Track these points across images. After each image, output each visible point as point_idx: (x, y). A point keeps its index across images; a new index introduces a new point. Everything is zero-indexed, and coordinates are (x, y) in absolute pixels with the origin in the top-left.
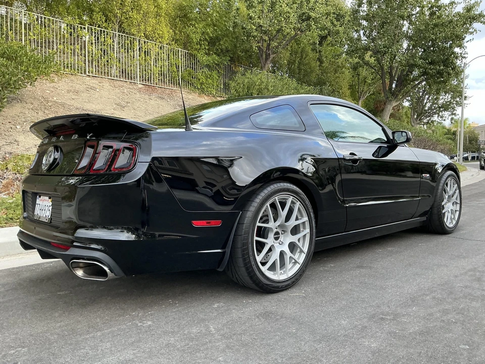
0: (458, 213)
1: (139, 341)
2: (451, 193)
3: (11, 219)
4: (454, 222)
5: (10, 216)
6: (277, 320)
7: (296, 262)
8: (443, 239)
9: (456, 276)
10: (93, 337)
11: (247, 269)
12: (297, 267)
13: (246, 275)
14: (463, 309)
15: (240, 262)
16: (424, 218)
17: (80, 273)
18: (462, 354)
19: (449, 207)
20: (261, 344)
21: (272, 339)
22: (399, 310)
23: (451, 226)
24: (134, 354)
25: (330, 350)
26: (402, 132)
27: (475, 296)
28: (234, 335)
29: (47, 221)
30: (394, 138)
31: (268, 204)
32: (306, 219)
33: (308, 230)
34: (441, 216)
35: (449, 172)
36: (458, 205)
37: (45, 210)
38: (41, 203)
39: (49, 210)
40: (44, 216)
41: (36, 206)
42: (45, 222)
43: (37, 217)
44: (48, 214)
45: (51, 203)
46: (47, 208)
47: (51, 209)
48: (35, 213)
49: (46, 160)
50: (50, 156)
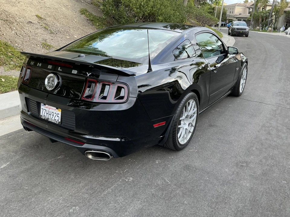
0: (244, 84)
1: (136, 194)
2: (244, 74)
4: (243, 90)
6: (195, 171)
10: (109, 193)
12: (191, 134)
15: (171, 140)
17: (90, 157)
18: (285, 187)
19: (242, 81)
20: (198, 190)
21: (200, 185)
23: (241, 92)
24: (141, 204)
25: (231, 190)
27: (273, 146)
28: (181, 184)
29: (57, 123)
32: (196, 109)
33: (196, 115)
34: (239, 87)
35: (246, 63)
36: (245, 80)
37: (53, 115)
38: (47, 109)
39: (58, 116)
40: (53, 118)
41: (42, 110)
42: (54, 123)
43: (45, 118)
44: (57, 118)
45: (59, 112)
46: (55, 115)
47: (60, 116)
48: (41, 114)
49: (48, 83)
50: (53, 81)
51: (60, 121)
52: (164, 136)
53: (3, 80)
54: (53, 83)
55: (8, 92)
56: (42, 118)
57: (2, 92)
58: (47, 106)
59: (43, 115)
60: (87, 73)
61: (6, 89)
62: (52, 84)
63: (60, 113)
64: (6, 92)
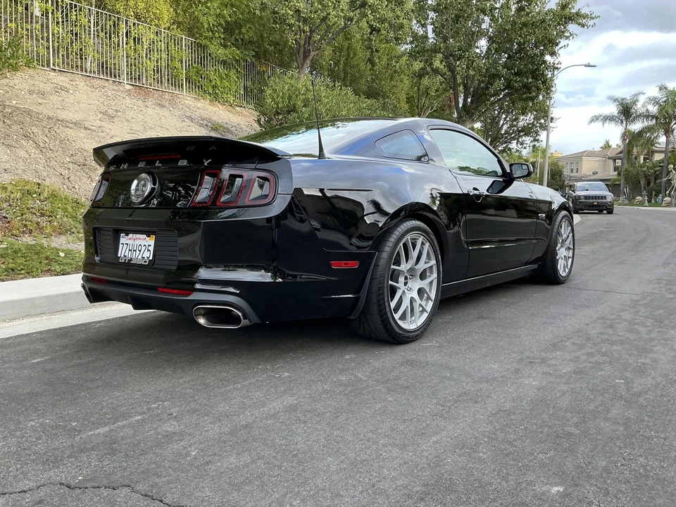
0: (570, 259)
1: (291, 390)
2: (565, 236)
3: (13, 270)
4: (567, 271)
5: (11, 266)
6: (424, 366)
7: (424, 310)
8: (557, 289)
9: (587, 324)
10: (235, 389)
11: (382, 316)
12: (425, 315)
13: (380, 322)
14: (605, 352)
15: (374, 308)
16: (535, 266)
17: (202, 321)
19: (562, 252)
20: (423, 386)
21: (429, 382)
22: (544, 355)
23: (564, 275)
24: (296, 400)
26: (522, 164)
27: (613, 341)
28: (389, 380)
29: (147, 263)
30: (511, 170)
31: (401, 244)
32: (433, 262)
33: (435, 275)
34: (554, 262)
35: (564, 213)
36: (571, 251)
37: (140, 251)
38: (130, 242)
39: (148, 250)
40: (140, 257)
41: (121, 246)
42: (142, 264)
43: (126, 260)
44: (146, 255)
45: (151, 241)
46: (144, 248)
47: (152, 249)
48: (119, 256)
49: (137, 190)
50: (145, 185)
51: (151, 258)
52: (357, 295)
53: (62, 254)
54: (144, 189)
55: (68, 274)
56: (120, 261)
57: (56, 273)
58: (131, 235)
59: (122, 256)
60: (204, 161)
61: (66, 267)
62: (143, 191)
63: (152, 243)
64: (63, 274)
